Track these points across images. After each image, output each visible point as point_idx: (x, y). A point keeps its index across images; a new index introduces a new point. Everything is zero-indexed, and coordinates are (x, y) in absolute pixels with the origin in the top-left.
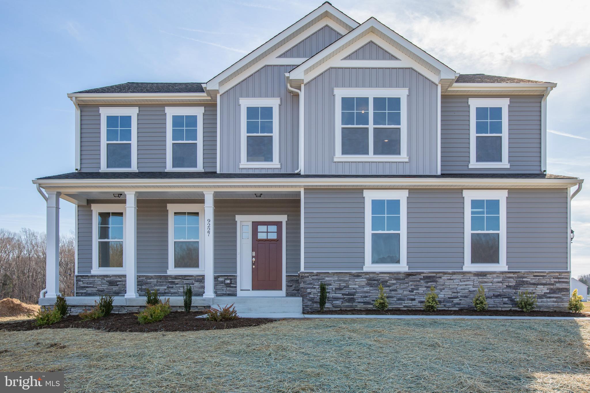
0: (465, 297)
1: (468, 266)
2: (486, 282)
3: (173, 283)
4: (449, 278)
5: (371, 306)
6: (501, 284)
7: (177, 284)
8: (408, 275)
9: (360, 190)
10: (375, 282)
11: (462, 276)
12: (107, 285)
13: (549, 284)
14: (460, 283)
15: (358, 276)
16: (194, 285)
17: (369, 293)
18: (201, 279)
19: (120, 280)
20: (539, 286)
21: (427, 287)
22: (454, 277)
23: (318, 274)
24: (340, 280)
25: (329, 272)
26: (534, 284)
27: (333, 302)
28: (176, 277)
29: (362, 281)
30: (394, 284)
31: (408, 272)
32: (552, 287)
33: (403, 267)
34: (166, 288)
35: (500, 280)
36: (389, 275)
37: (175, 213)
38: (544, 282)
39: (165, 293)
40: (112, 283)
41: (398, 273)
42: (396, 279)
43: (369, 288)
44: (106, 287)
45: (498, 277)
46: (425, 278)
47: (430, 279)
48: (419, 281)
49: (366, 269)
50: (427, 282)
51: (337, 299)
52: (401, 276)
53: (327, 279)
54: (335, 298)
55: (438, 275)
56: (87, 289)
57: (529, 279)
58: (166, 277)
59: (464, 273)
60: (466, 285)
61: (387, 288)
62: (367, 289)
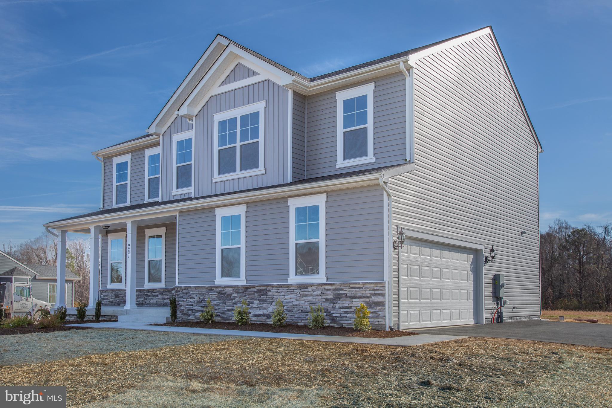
0: (290, 311)
1: (294, 279)
2: (307, 295)
3: (147, 295)
4: (276, 291)
5: (219, 318)
6: (320, 297)
7: (149, 296)
8: (247, 288)
9: (212, 209)
10: (222, 295)
11: (287, 288)
12: (114, 298)
13: (364, 297)
14: (286, 297)
15: (211, 289)
16: (158, 297)
17: (219, 305)
18: (162, 292)
19: (120, 293)
20: (354, 300)
21: (260, 300)
22: (281, 290)
23: (186, 288)
24: (199, 294)
25: (191, 287)
26: (350, 297)
27: (195, 314)
28: (148, 290)
29: (213, 295)
30: (235, 297)
31: (246, 286)
32: (368, 300)
33: (241, 281)
34: (143, 300)
35: (319, 292)
36: (231, 289)
37: (149, 237)
38: (359, 295)
39: (143, 304)
40: (117, 296)
41: (237, 287)
42: (238, 293)
43: (218, 301)
44: (113, 299)
45: (317, 289)
46: (260, 291)
47: (263, 292)
48: (254, 294)
49: (217, 283)
50: (260, 296)
51: (198, 311)
52: (241, 290)
53: (191, 292)
54: (196, 311)
55: (269, 288)
56: (105, 301)
57: (346, 291)
58: (143, 290)
59: (289, 286)
60: (290, 298)
61: (230, 301)
62: (217, 302)
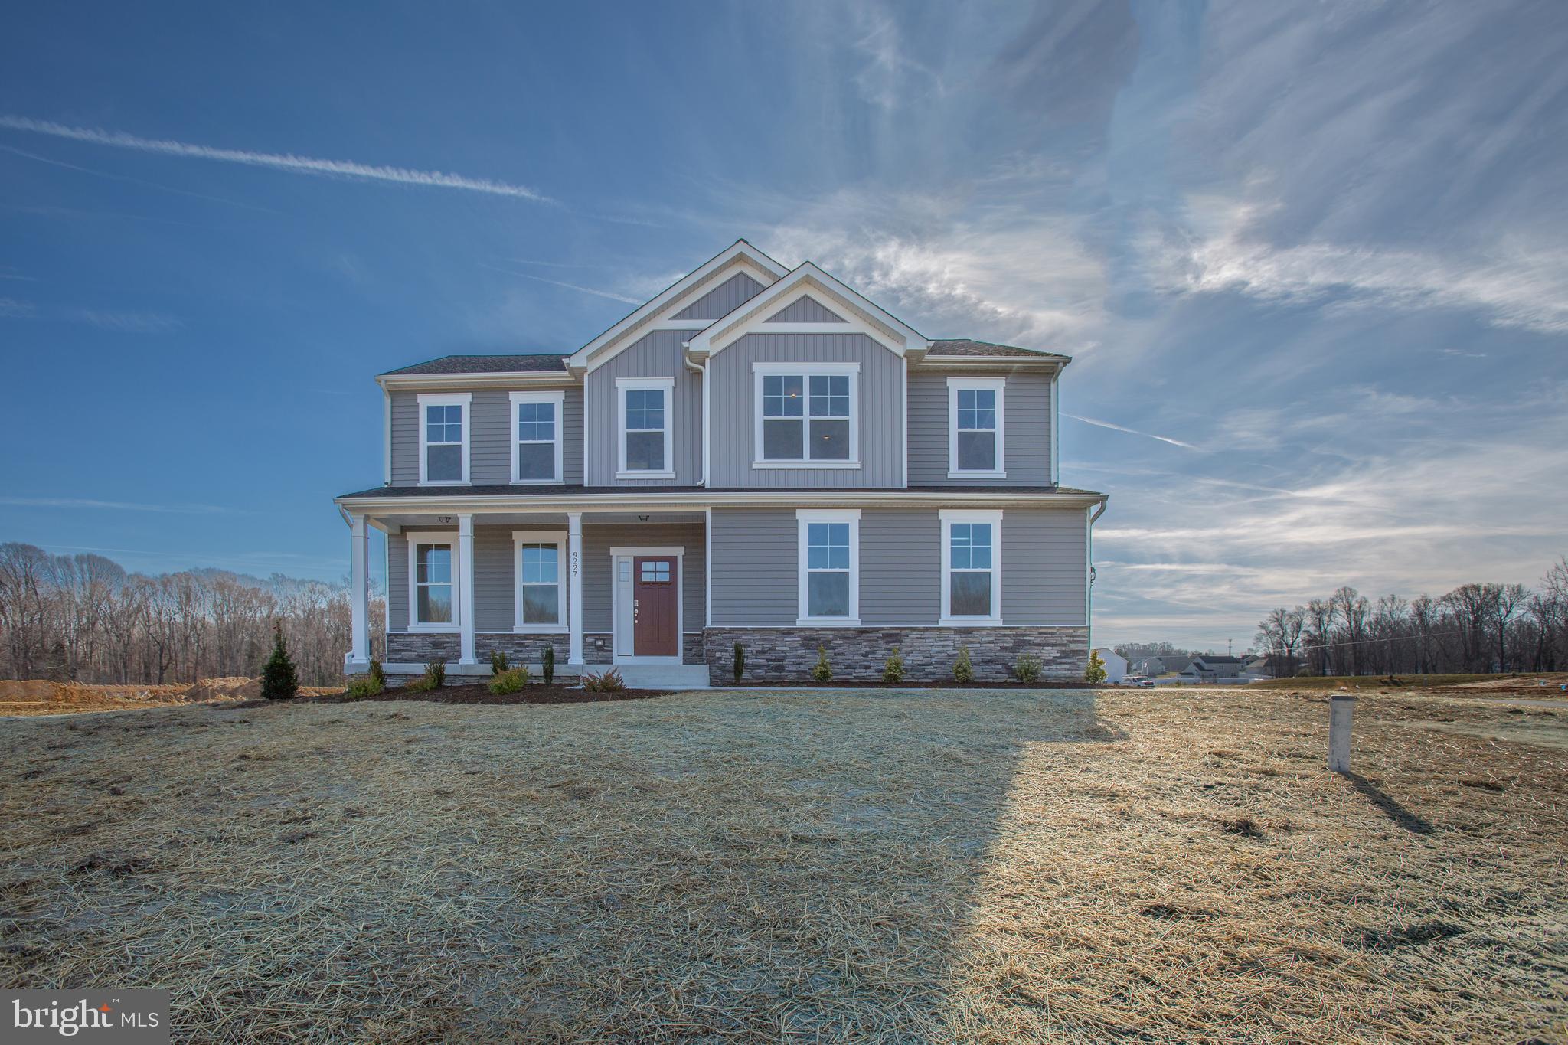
0: (942, 663)
1: (947, 620)
2: (971, 642)
3: (522, 645)
4: (919, 636)
5: (808, 675)
6: (993, 645)
7: (528, 646)
8: (861, 632)
9: (790, 510)
10: (814, 642)
11: (938, 633)
12: (429, 648)
13: (1060, 645)
14: (935, 644)
15: (788, 633)
16: (555, 647)
17: (805, 657)
18: (565, 640)
20: (1045, 648)
21: (888, 650)
22: (927, 635)
23: (731, 631)
24: (764, 640)
25: (747, 628)
26: (1039, 645)
27: (754, 670)
28: (527, 637)
29: (795, 641)
30: (840, 645)
31: (860, 628)
32: (1064, 648)
33: (852, 620)
34: (512, 652)
35: (992, 639)
36: (833, 632)
37: (525, 545)
38: (1053, 641)
40: (436, 644)
41: (847, 629)
42: (844, 638)
43: (804, 651)
44: (429, 651)
45: (988, 635)
46: (885, 636)
47: (891, 637)
48: (876, 641)
49: (799, 624)
50: (888, 643)
51: (759, 666)
52: (851, 634)
53: (744, 637)
54: (756, 666)
55: (904, 632)
56: (402, 653)
57: (1032, 638)
58: (512, 637)
59: (940, 630)
60: (943, 646)
61: (830, 651)
62: (801, 652)
